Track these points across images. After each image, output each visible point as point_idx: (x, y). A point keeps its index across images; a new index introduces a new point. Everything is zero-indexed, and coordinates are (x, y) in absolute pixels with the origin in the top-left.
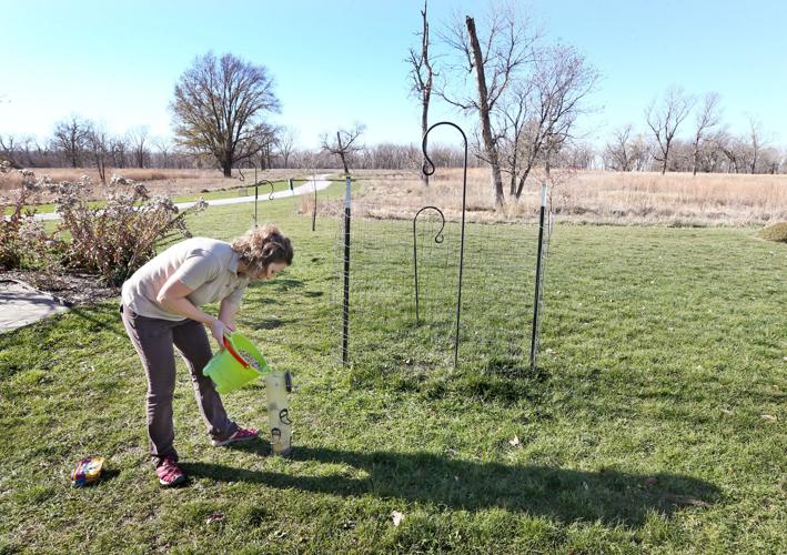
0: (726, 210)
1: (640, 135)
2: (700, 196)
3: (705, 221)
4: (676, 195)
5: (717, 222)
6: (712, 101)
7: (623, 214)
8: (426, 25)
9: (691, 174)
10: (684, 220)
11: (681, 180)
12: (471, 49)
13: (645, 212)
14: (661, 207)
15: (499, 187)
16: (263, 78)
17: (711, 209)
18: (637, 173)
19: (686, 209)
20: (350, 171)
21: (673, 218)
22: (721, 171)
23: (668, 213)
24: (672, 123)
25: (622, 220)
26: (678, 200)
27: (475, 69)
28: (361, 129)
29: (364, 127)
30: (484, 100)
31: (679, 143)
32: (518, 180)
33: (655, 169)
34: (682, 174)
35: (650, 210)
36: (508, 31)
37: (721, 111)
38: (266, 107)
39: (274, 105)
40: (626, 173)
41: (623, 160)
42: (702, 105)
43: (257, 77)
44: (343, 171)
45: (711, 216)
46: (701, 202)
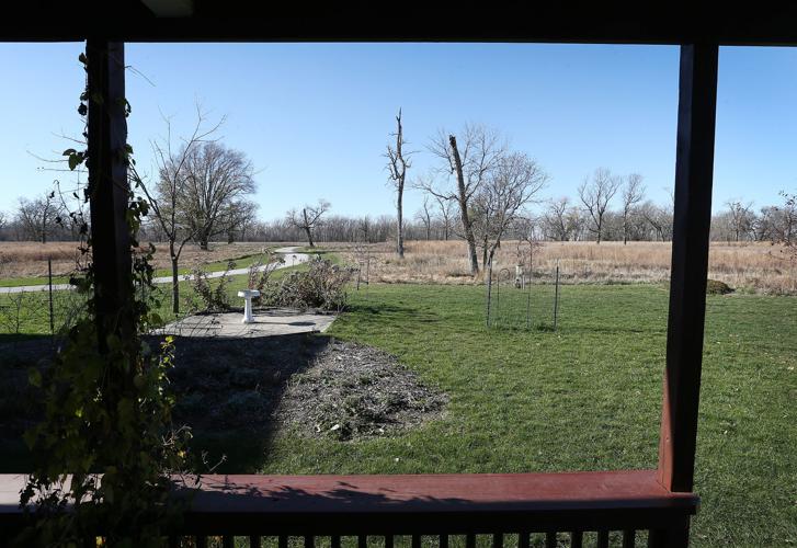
0: (648, 272)
1: (575, 208)
2: (628, 262)
3: (630, 279)
4: (608, 262)
5: (638, 280)
6: (635, 181)
7: (570, 277)
8: (400, 127)
9: (623, 242)
10: (615, 279)
11: (612, 248)
12: (453, 158)
13: (586, 275)
14: (598, 270)
15: (474, 259)
16: (241, 163)
17: (637, 272)
18: (575, 243)
19: (616, 272)
20: (315, 244)
21: (607, 278)
22: (650, 240)
23: (604, 275)
24: (603, 200)
25: (570, 281)
26: (610, 266)
27: (455, 172)
28: (326, 206)
29: (329, 204)
30: (462, 194)
31: (610, 215)
32: (489, 253)
33: (590, 239)
34: (614, 243)
35: (590, 273)
36: (480, 145)
37: (643, 190)
38: (242, 187)
39: (250, 187)
40: (566, 243)
41: (562, 229)
42: (626, 184)
43: (235, 161)
44: (308, 244)
45: (637, 277)
46: (628, 267)
